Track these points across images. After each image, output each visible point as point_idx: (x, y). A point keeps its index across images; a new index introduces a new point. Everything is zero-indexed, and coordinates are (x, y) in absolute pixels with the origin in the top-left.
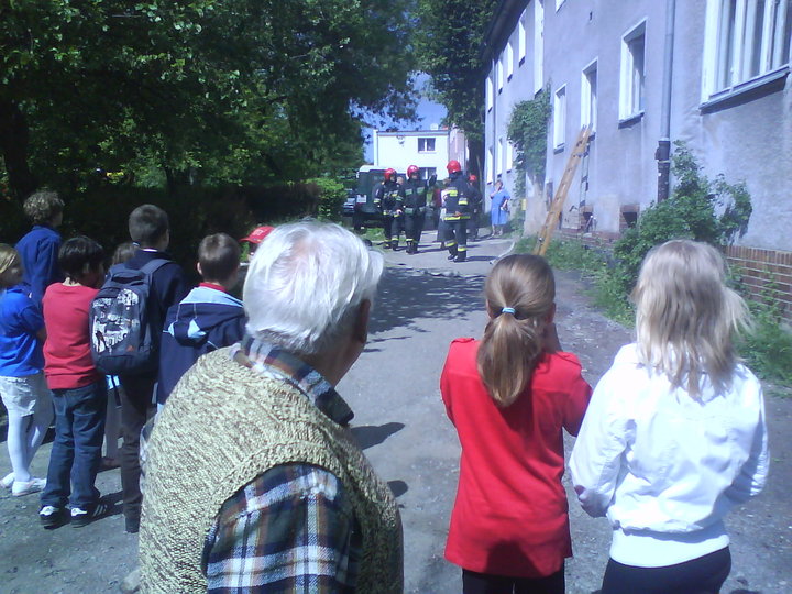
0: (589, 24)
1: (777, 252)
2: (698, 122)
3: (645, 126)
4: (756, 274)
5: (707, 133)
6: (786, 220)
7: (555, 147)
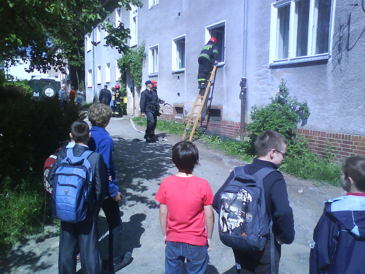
0: (177, 18)
1: (327, 132)
2: (268, 72)
3: (226, 70)
4: (313, 141)
5: (274, 77)
6: (331, 119)
7: (149, 74)
